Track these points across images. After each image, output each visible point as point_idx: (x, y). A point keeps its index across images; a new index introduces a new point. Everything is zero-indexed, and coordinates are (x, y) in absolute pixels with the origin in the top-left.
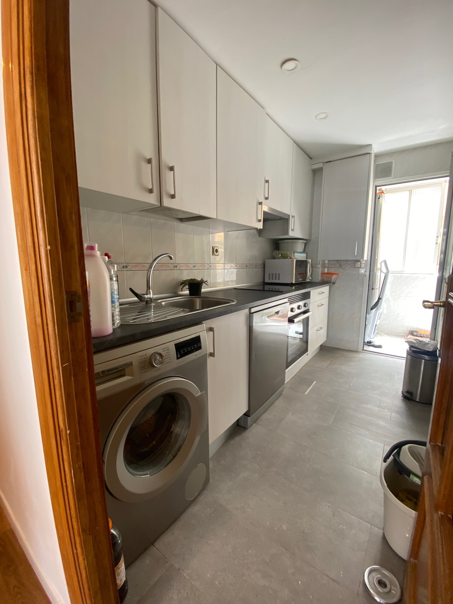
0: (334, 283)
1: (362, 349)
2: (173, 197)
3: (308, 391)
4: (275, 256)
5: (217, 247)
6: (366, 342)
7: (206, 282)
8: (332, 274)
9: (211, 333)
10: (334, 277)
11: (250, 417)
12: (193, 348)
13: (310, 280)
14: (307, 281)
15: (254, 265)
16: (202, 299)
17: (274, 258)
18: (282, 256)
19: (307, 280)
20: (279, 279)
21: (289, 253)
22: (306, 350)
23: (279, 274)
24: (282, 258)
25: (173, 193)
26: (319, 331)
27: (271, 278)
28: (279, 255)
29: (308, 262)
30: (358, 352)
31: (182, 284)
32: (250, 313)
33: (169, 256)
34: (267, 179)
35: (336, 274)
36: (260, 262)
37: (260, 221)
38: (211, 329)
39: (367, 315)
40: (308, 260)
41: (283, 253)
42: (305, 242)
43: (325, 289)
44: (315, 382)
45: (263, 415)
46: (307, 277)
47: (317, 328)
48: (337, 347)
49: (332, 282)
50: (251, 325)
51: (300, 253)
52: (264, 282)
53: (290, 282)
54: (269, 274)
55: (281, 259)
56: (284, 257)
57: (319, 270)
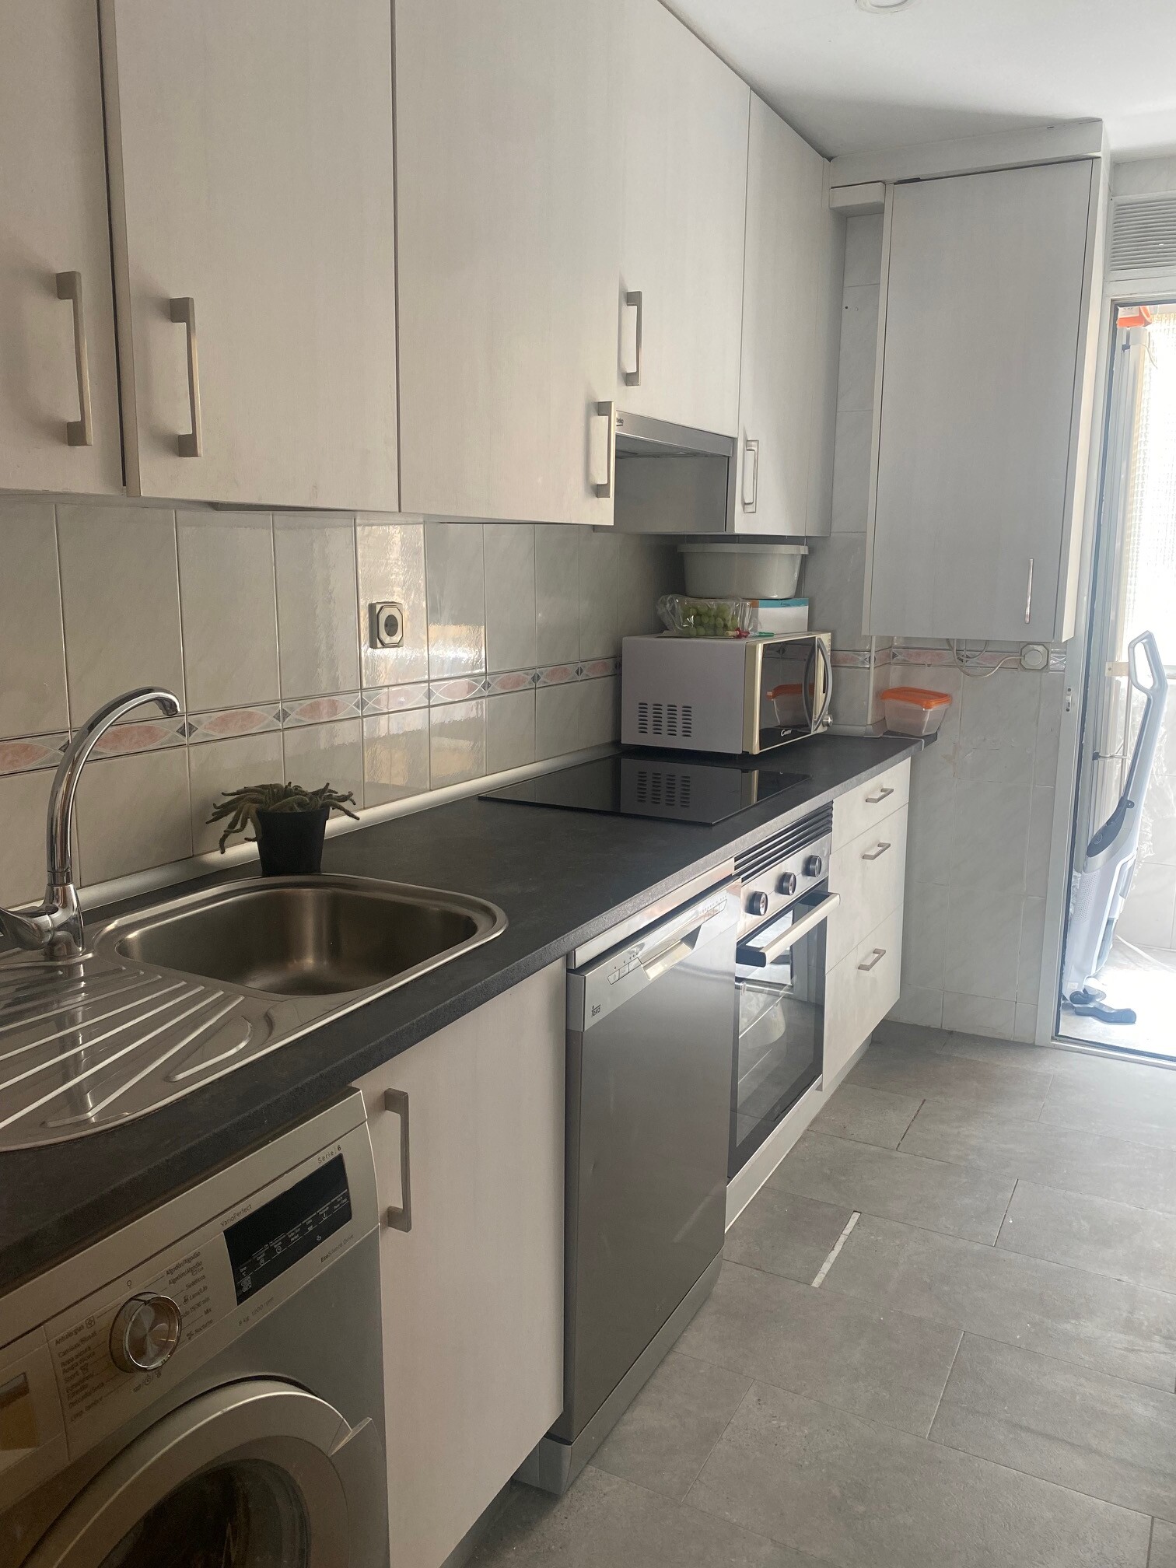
0: (932, 738)
1: (1051, 1031)
2: (185, 446)
3: (826, 1267)
4: (667, 620)
5: (392, 604)
6: (1068, 998)
7: (345, 798)
8: (925, 697)
9: (392, 1118)
10: (931, 713)
11: (570, 1444)
12: (310, 1229)
13: (826, 728)
14: (813, 733)
15: (572, 669)
16: (329, 891)
17: (660, 628)
18: (698, 624)
19: (813, 727)
20: (687, 733)
21: (731, 606)
22: (815, 1069)
23: (687, 710)
24: (702, 631)
25: (185, 430)
26: (867, 968)
27: (650, 728)
28: (685, 619)
29: (819, 647)
30: (1033, 1046)
31: (222, 811)
32: (568, 971)
33: (161, 701)
34: (632, 289)
35: (941, 697)
36: (599, 650)
37: (599, 491)
38: (394, 1101)
39: (1075, 873)
40: (817, 636)
41: (703, 610)
42: (803, 550)
43: (896, 775)
44: (856, 1216)
45: (626, 1417)
46: (815, 717)
47: (857, 957)
48: (946, 1027)
49: (924, 733)
50: (571, 1028)
51: (783, 602)
52: (617, 742)
53: (738, 750)
54: (643, 706)
55: (698, 636)
56: (712, 626)
57: (868, 680)
